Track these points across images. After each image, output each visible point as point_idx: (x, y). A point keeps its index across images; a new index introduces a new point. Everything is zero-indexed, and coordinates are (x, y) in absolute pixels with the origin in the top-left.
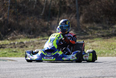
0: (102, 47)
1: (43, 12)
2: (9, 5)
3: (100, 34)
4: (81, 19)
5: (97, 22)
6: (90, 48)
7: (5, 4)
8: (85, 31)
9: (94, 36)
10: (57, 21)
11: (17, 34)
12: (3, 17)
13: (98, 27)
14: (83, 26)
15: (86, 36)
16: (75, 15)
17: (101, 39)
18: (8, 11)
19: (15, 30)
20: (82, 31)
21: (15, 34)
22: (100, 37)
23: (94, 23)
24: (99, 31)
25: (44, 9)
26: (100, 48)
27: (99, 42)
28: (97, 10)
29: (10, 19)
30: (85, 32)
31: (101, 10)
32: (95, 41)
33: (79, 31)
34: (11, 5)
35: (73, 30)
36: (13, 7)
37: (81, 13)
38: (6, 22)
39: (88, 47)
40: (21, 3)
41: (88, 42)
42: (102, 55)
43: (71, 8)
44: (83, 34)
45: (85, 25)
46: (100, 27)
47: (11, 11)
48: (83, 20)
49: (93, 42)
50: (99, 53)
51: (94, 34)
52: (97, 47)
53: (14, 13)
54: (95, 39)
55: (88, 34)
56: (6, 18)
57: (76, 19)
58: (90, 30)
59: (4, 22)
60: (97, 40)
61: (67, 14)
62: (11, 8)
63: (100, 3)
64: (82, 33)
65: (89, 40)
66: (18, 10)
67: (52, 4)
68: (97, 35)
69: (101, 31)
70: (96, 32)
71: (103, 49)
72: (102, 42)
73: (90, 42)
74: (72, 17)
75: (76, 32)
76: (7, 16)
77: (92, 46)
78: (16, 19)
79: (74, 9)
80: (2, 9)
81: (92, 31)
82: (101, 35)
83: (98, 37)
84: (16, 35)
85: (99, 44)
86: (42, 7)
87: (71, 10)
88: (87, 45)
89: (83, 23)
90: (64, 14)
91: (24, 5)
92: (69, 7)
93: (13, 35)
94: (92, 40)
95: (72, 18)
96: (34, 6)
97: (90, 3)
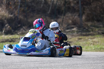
0: (102, 43)
1: (49, 11)
2: (19, 4)
3: (100, 31)
4: (84, 18)
5: (98, 21)
6: (91, 44)
7: (16, 3)
8: (87, 28)
9: (95, 33)
10: (62, 19)
11: (26, 29)
12: (14, 14)
13: (99, 26)
14: (85, 24)
15: (88, 33)
16: (78, 14)
17: (101, 35)
18: (18, 9)
19: (24, 26)
20: (85, 28)
21: (24, 29)
22: (100, 34)
23: (95, 22)
24: (99, 29)
25: (50, 8)
26: (101, 44)
27: (100, 38)
28: (98, 10)
29: (20, 17)
30: (87, 30)
31: (102, 10)
32: (95, 38)
33: (82, 29)
34: (21, 4)
35: (76, 27)
36: (23, 5)
37: (84, 13)
38: (16, 18)
39: (89, 43)
40: (30, 2)
41: (89, 38)
42: (102, 50)
43: (75, 8)
44: (85, 32)
45: (87, 23)
46: (101, 25)
47: (21, 9)
48: (86, 18)
49: (94, 38)
50: (100, 48)
51: (95, 31)
52: (98, 43)
53: (24, 11)
54: (96, 36)
55: (89, 31)
56: (16, 15)
57: (79, 17)
58: (91, 27)
59: (15, 18)
60: (97, 37)
61: (71, 13)
62: (21, 6)
63: (101, 4)
64: (85, 30)
65: (90, 37)
66: (27, 8)
67: (58, 4)
68: (98, 32)
69: (101, 29)
70: (97, 29)
71: (103, 45)
72: (102, 39)
73: (91, 39)
74: (75, 15)
75: (79, 29)
76: (18, 13)
77: (93, 42)
78: (25, 16)
79: (77, 9)
80: (13, 7)
81: (93, 29)
82: (101, 33)
83: (99, 34)
84: (25, 31)
85: (100, 41)
86: (49, 6)
87: (75, 9)
88: (89, 41)
89: (85, 21)
90: (68, 13)
91: (33, 4)
92: (73, 7)
93: (22, 31)
94: (93, 37)
95: (76, 17)
96: (42, 5)
97: (92, 4)
